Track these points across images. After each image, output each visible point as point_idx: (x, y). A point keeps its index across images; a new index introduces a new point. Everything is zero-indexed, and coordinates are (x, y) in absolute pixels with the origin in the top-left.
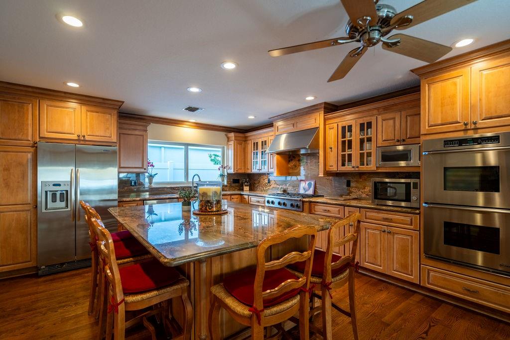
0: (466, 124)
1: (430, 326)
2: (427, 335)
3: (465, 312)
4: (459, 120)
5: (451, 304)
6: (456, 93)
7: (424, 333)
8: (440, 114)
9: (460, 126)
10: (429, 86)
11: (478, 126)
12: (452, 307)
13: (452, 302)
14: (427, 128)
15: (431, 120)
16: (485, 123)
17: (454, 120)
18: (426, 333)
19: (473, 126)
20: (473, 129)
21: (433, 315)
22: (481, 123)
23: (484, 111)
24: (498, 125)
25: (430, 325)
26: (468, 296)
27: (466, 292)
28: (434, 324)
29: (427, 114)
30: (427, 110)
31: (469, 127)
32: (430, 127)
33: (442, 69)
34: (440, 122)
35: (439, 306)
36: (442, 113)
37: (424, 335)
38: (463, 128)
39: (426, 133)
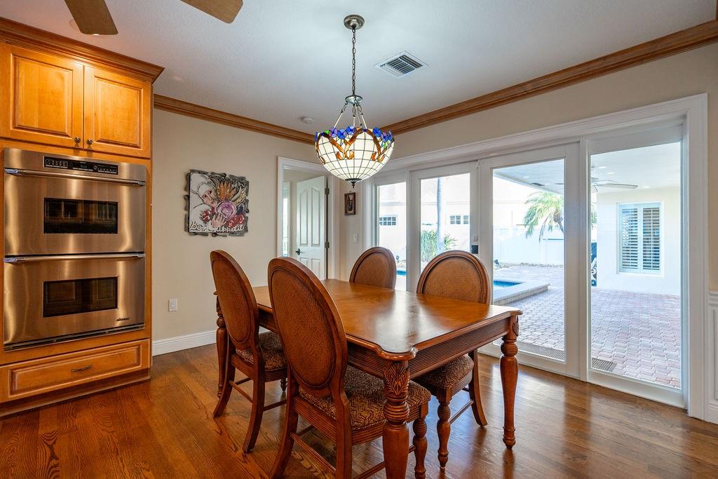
0: (78, 141)
1: (51, 447)
2: (57, 459)
3: (74, 403)
4: (66, 132)
5: (51, 406)
6: (64, 91)
7: (50, 460)
8: (37, 113)
9: (69, 141)
10: (15, 59)
11: (93, 147)
12: (55, 408)
13: (51, 402)
14: (11, 128)
15: (19, 116)
16: (101, 146)
17: (60, 130)
18: (53, 456)
19: (86, 147)
20: (85, 150)
21: (41, 432)
22: (96, 146)
23: (100, 131)
24: (115, 152)
25: (48, 445)
26: (77, 379)
27: (76, 375)
28: (53, 441)
29: (11, 106)
30: (12, 99)
31: (81, 145)
32: (17, 128)
33: (40, 43)
34: (36, 126)
35: (38, 418)
36: (40, 113)
37: (54, 462)
38: (73, 145)
39: (9, 136)
